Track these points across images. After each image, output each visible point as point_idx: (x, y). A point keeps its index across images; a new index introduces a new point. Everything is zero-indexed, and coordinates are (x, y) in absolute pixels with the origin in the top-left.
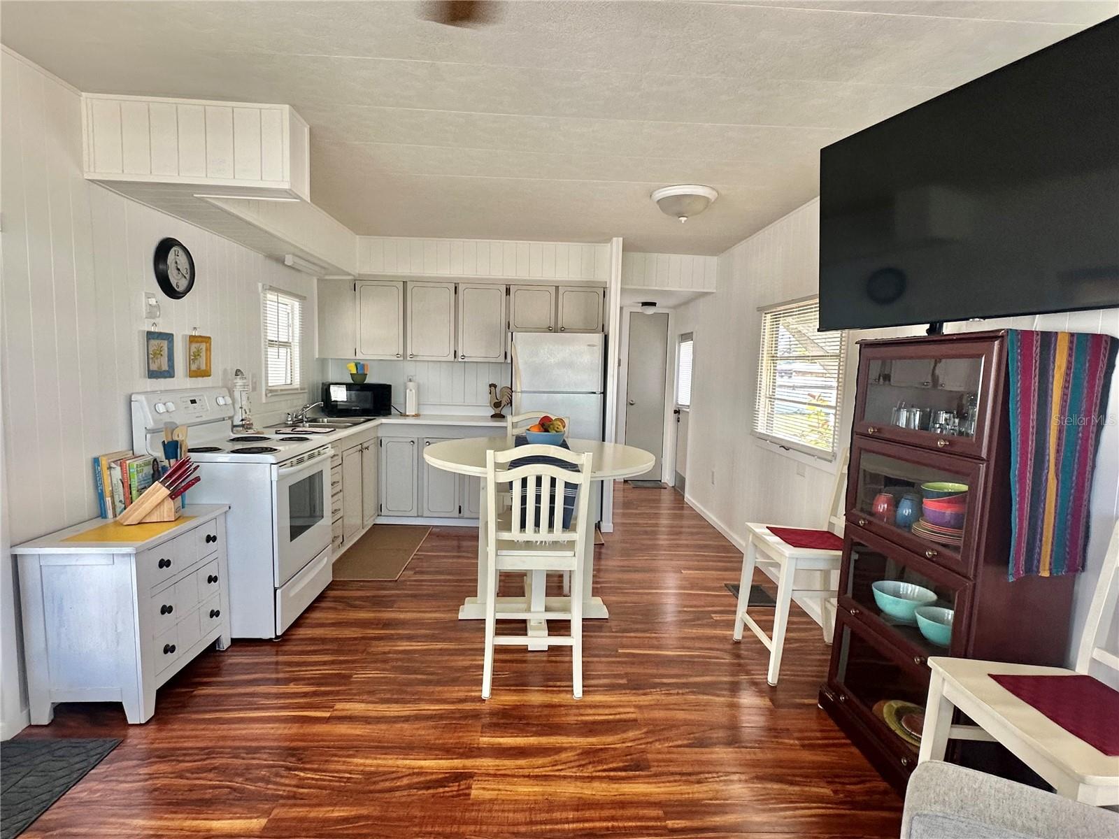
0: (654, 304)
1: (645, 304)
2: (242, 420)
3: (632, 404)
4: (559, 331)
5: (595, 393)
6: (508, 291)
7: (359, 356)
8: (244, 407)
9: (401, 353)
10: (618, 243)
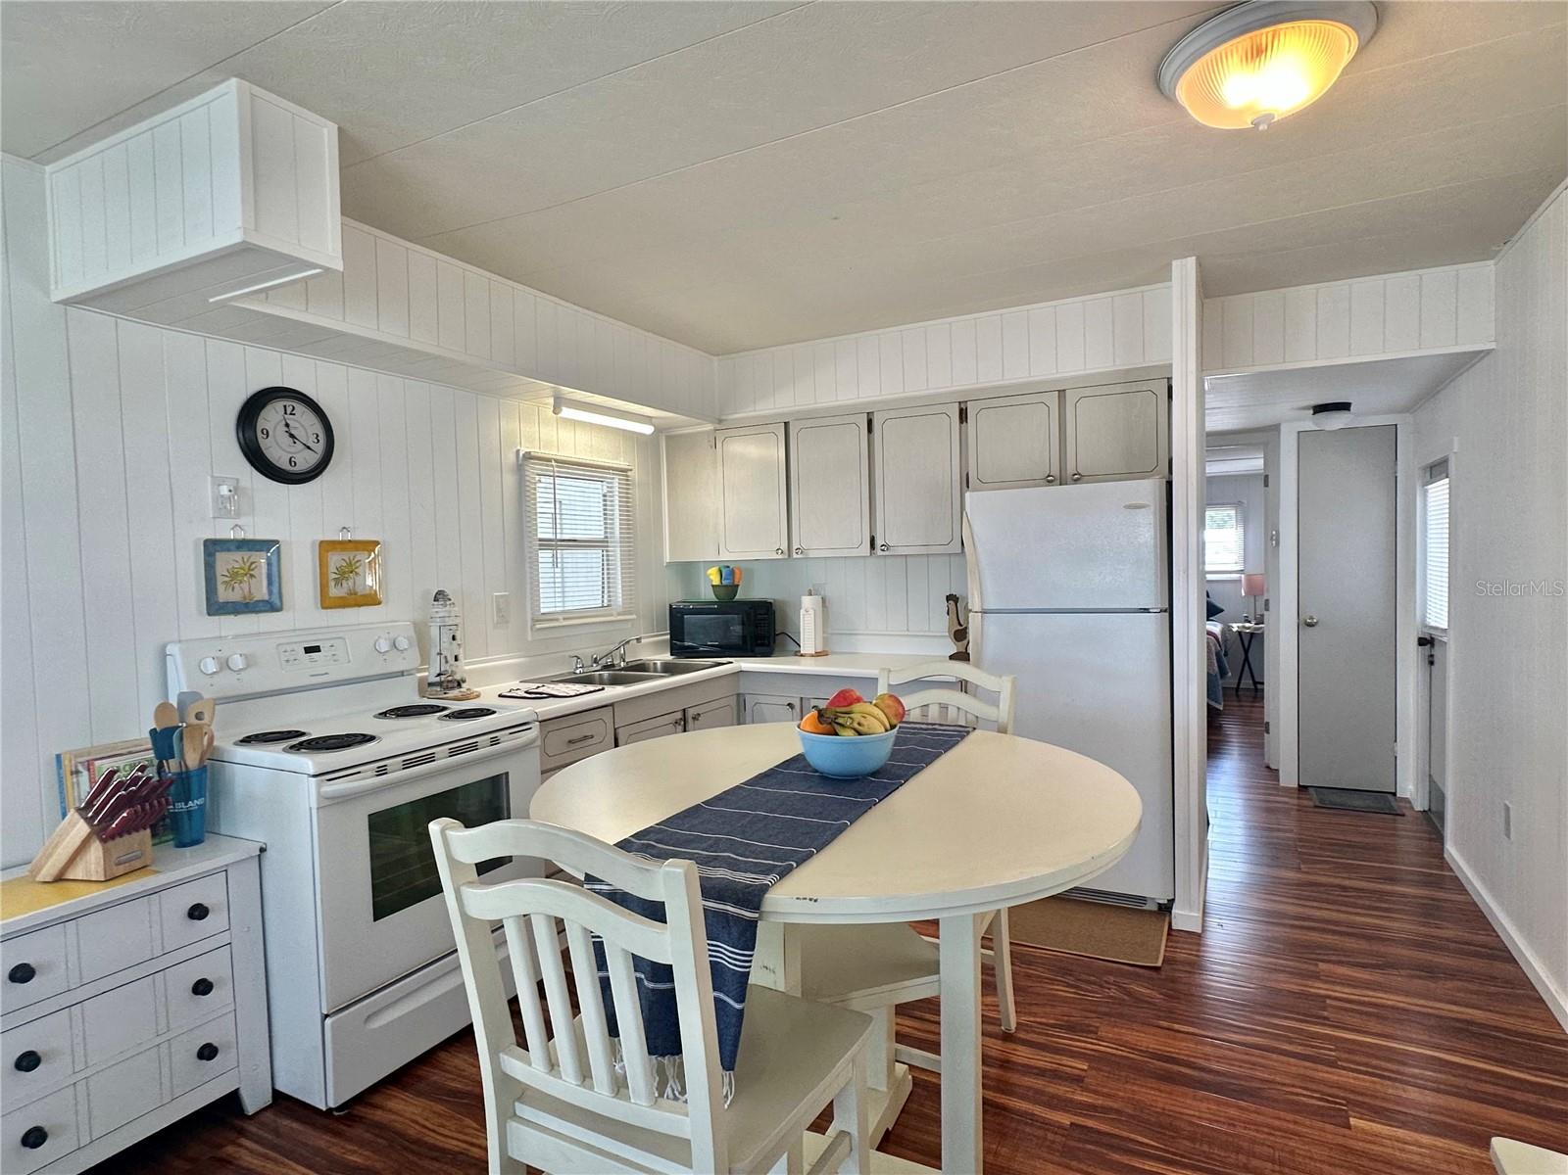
0: (1345, 407)
1: (1320, 409)
2: (439, 675)
3: (1310, 625)
4: (1069, 480)
5: (1146, 611)
6: (963, 415)
7: (725, 557)
8: (444, 653)
9: (784, 547)
10: (1185, 272)
